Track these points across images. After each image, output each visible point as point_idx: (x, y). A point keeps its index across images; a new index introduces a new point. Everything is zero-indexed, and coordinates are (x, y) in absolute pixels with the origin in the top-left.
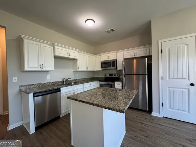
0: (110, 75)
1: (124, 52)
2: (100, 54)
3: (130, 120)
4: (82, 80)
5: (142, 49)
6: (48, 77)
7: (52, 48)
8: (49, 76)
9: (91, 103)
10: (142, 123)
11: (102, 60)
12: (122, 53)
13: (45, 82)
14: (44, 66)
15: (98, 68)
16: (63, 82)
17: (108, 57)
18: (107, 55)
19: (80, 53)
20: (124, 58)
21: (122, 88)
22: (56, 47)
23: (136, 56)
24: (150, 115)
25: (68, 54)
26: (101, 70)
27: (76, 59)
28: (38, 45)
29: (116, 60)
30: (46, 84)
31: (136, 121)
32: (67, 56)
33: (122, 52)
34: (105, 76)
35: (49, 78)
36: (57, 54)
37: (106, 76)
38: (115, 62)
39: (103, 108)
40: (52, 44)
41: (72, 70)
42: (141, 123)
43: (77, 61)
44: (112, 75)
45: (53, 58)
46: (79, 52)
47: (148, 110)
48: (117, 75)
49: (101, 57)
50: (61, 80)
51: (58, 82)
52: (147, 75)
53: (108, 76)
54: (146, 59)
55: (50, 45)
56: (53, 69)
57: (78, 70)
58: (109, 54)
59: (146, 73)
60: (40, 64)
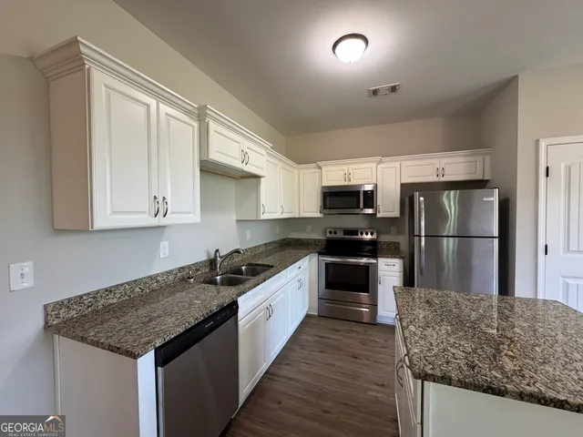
1: (404, 164)
2: (319, 163)
5: (462, 159)
6: (164, 248)
7: (195, 125)
8: (166, 243)
11: (326, 183)
12: (398, 164)
13: (154, 272)
14: (169, 203)
17: (348, 176)
18: (345, 167)
20: (404, 181)
23: (443, 179)
26: (319, 215)
27: (257, 177)
28: (148, 106)
30: (158, 282)
33: (395, 161)
34: (328, 235)
35: (167, 255)
36: (215, 155)
37: (333, 236)
40: (196, 111)
41: (234, 217)
43: (258, 184)
44: (354, 232)
45: (198, 172)
46: (266, 152)
48: (372, 233)
49: (320, 173)
50: (204, 258)
52: (496, 242)
53: (340, 235)
54: (496, 191)
55: (187, 112)
57: (263, 217)
58: (351, 167)
59: (496, 233)
60: (155, 197)
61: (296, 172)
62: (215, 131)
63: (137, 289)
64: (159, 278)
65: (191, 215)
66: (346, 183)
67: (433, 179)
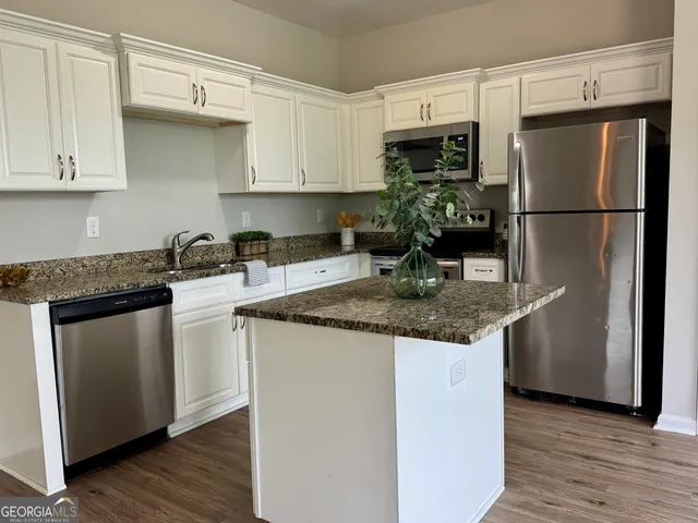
1: (526, 77)
2: (380, 89)
3: (534, 448)
5: (630, 61)
6: (93, 225)
7: (113, 60)
8: (95, 219)
9: (346, 322)
10: (595, 459)
11: (391, 126)
13: (79, 254)
14: (77, 164)
15: (369, 175)
16: (170, 254)
17: (426, 110)
18: (422, 93)
19: (259, 88)
20: (526, 113)
21: (507, 280)
22: (135, 58)
23: (595, 104)
24: (646, 428)
25: (199, 94)
27: (240, 125)
28: (44, 50)
29: (476, 126)
30: (84, 266)
31: (566, 452)
32: (187, 106)
33: (510, 74)
35: (97, 235)
36: (140, 98)
38: (465, 137)
39: (394, 333)
40: (111, 43)
41: (213, 189)
42: (587, 458)
43: (244, 133)
45: (119, 121)
46: (253, 80)
47: (638, 402)
48: (481, 218)
49: (383, 106)
50: (157, 244)
51: (145, 257)
54: (643, 123)
55: (98, 46)
56: (120, 181)
57: (253, 188)
58: (432, 91)
59: (641, 204)
60: (59, 157)
61: (346, 108)
62: (140, 65)
63: (58, 271)
64: (85, 262)
65: (112, 179)
66: (423, 124)
67: (577, 104)
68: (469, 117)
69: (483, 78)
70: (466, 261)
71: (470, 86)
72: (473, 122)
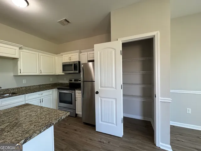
0: (75, 80)
1: (89, 53)
4: (35, 87)
11: (64, 62)
12: (86, 53)
17: (70, 58)
18: (69, 55)
20: (88, 60)
34: (70, 82)
44: (77, 80)
49: (63, 57)
53: (73, 81)
61: (56, 58)
66: (70, 61)
68: (78, 60)
69: (80, 52)
70: (76, 91)
71: (78, 54)
72: (79, 61)
